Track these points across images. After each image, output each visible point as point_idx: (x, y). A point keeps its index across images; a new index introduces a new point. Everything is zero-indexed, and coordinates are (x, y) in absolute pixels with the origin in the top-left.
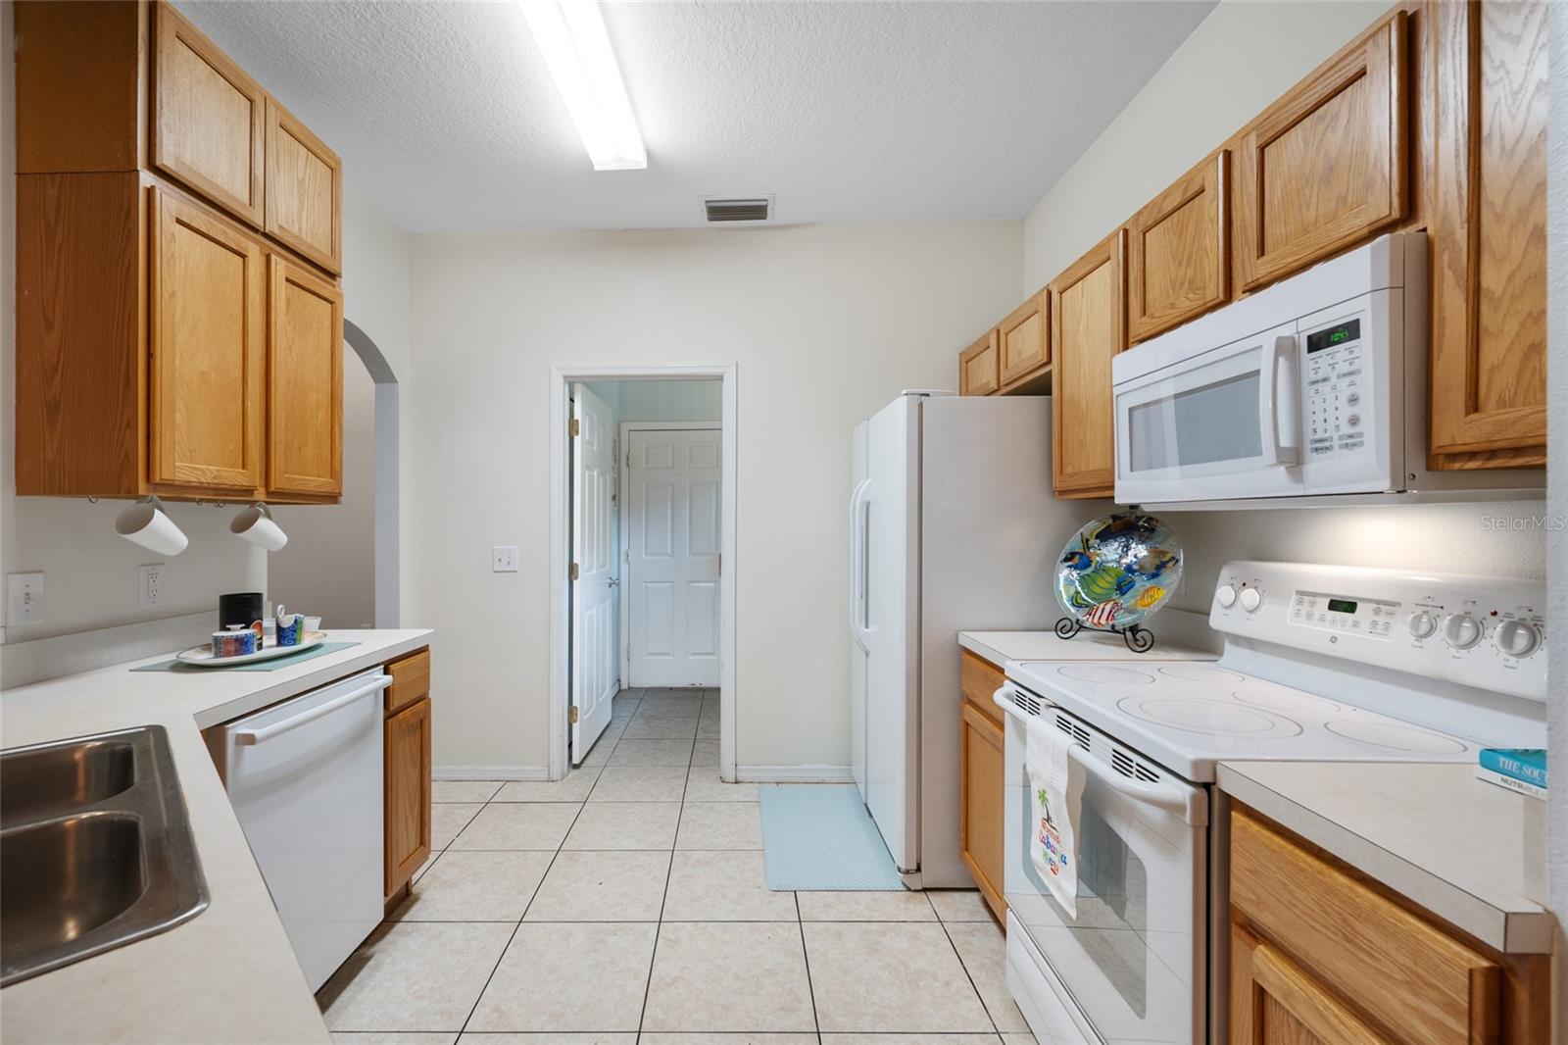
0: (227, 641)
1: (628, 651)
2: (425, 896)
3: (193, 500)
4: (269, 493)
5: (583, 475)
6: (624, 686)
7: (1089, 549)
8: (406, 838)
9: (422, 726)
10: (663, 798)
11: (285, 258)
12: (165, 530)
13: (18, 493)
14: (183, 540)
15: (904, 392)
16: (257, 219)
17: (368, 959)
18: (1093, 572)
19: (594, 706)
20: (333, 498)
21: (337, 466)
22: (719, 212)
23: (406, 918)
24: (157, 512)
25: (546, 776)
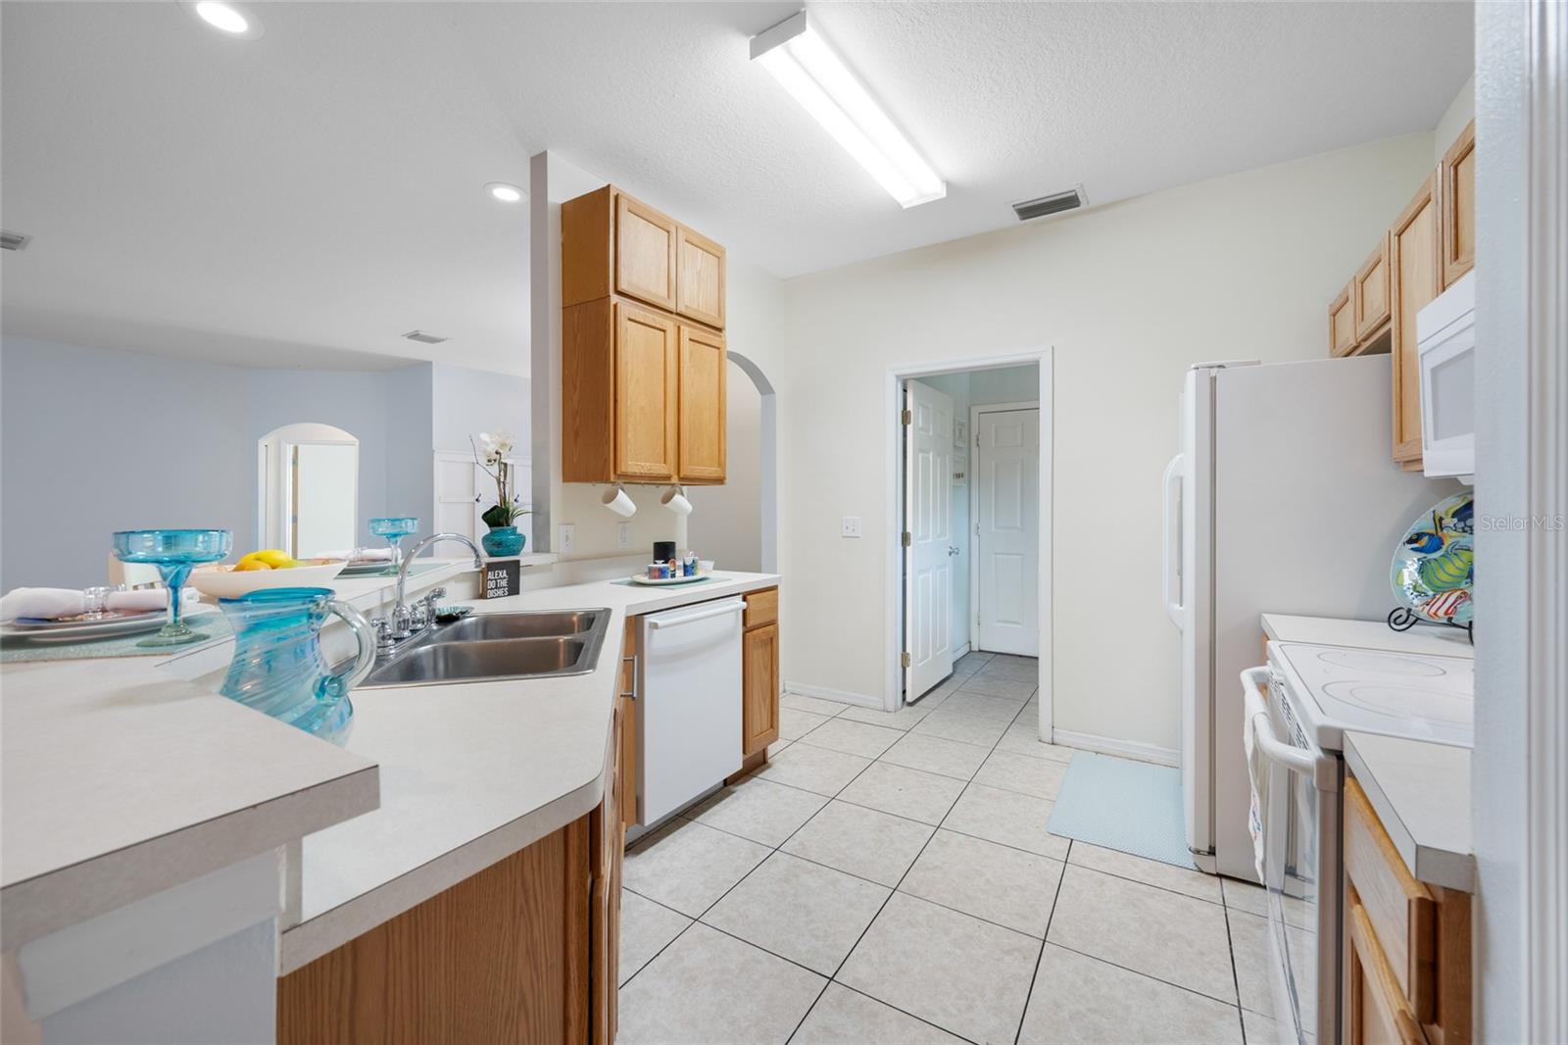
0: (655, 569)
1: (979, 617)
2: (774, 766)
3: (640, 484)
4: (680, 479)
5: (916, 458)
6: (975, 649)
7: (1442, 529)
8: (760, 721)
9: (772, 642)
10: (975, 742)
11: (689, 325)
12: (624, 502)
13: (564, 481)
14: (632, 507)
15: (1193, 366)
16: (671, 306)
17: (733, 792)
18: (1442, 556)
19: (930, 657)
20: (720, 481)
21: (723, 458)
22: (1028, 212)
23: (760, 776)
24: (620, 491)
25: (881, 706)
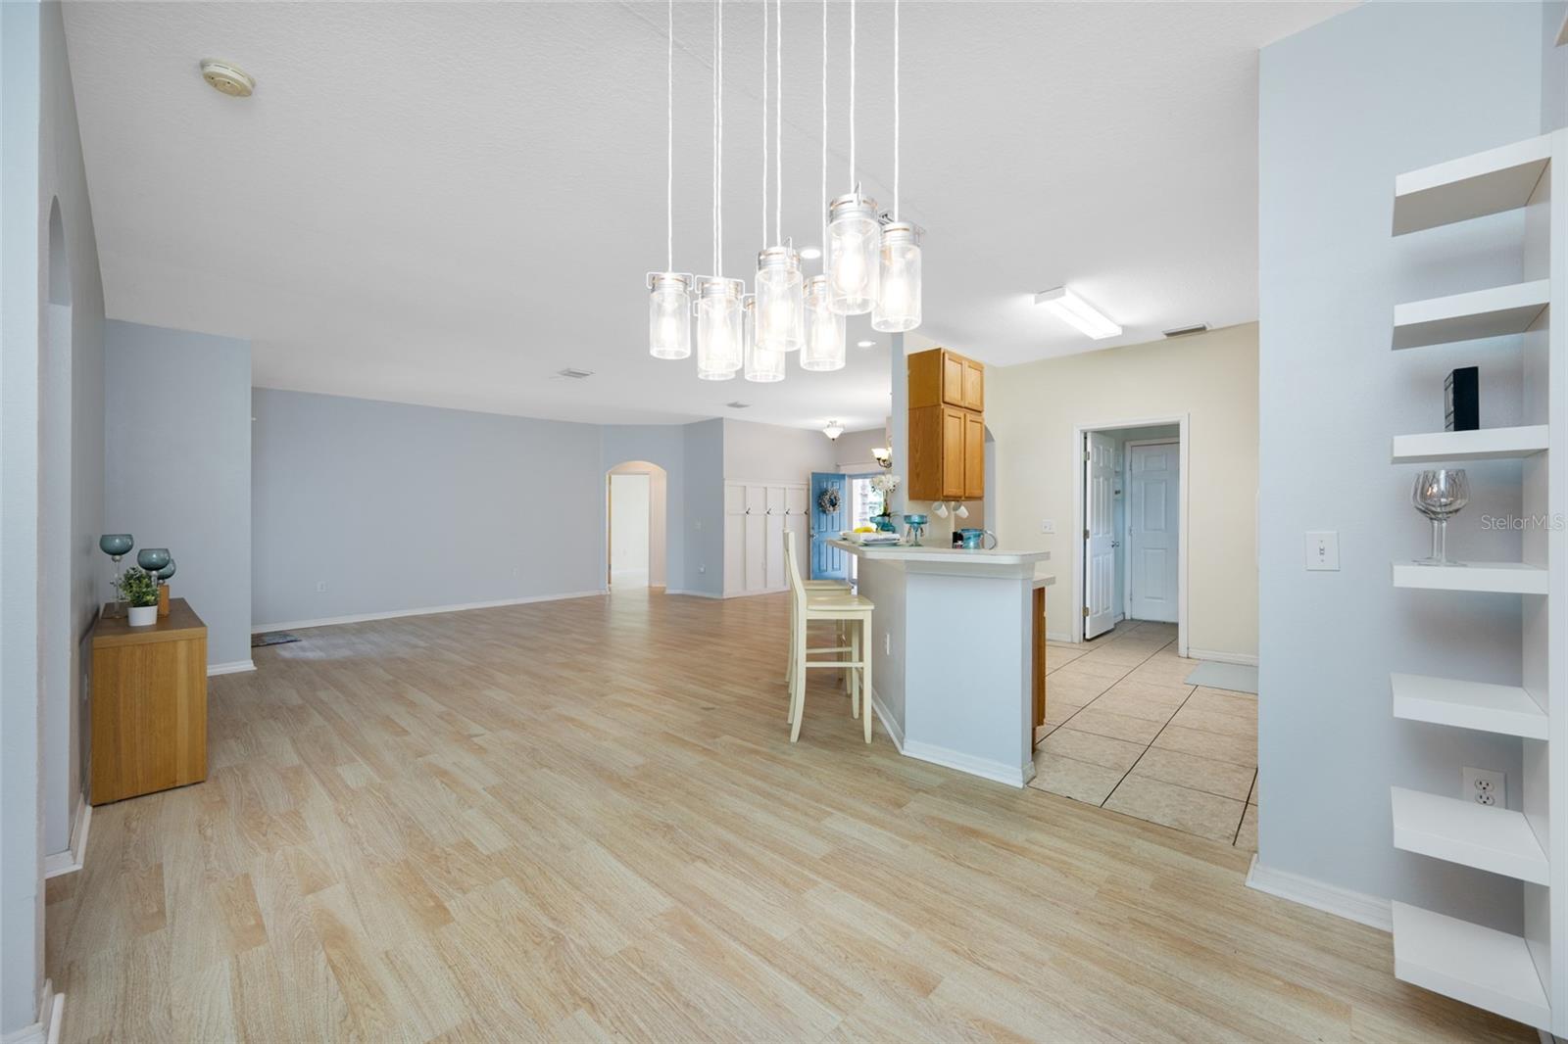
1: (1130, 596)
3: (950, 499)
4: (964, 497)
5: (1092, 481)
6: (1128, 617)
11: (970, 413)
12: (943, 510)
13: (909, 500)
19: (1101, 613)
20: (979, 498)
22: (1170, 335)
24: (943, 504)
25: (1069, 640)
